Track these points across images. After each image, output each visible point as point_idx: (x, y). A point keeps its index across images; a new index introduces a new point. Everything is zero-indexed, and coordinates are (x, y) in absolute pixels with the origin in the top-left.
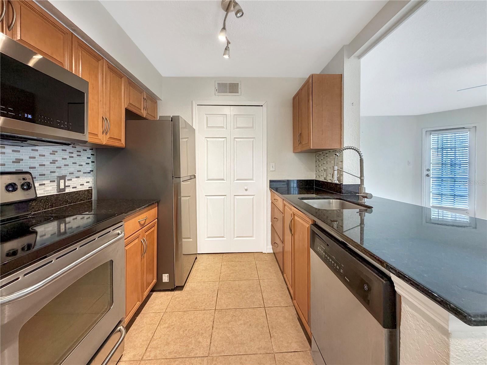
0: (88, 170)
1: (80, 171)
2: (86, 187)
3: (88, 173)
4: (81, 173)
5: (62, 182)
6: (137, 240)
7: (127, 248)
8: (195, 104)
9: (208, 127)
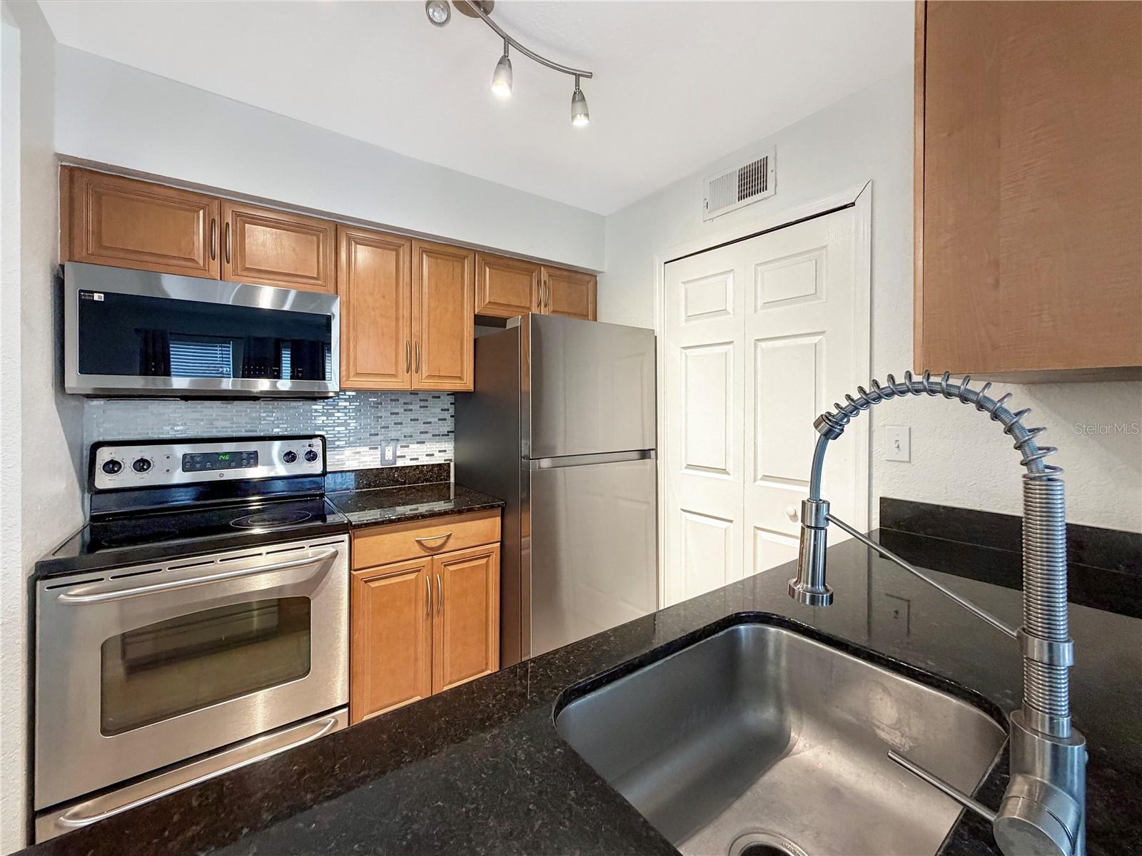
0: (445, 430)
1: (427, 432)
2: (439, 459)
3: (443, 435)
4: (429, 435)
5: (390, 448)
6: (413, 576)
7: (373, 585)
8: (659, 263)
9: (689, 318)
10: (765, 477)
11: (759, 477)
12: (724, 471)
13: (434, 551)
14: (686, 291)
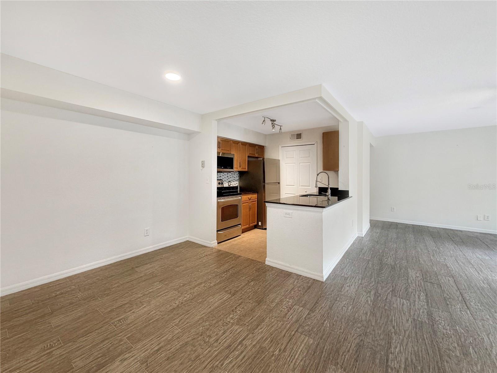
0: (237, 179)
2: (236, 185)
4: (235, 180)
5: (229, 183)
6: (247, 204)
7: (243, 204)
8: (280, 147)
9: (286, 158)
10: (301, 186)
11: (300, 185)
12: (294, 185)
13: (250, 199)
14: (286, 153)
